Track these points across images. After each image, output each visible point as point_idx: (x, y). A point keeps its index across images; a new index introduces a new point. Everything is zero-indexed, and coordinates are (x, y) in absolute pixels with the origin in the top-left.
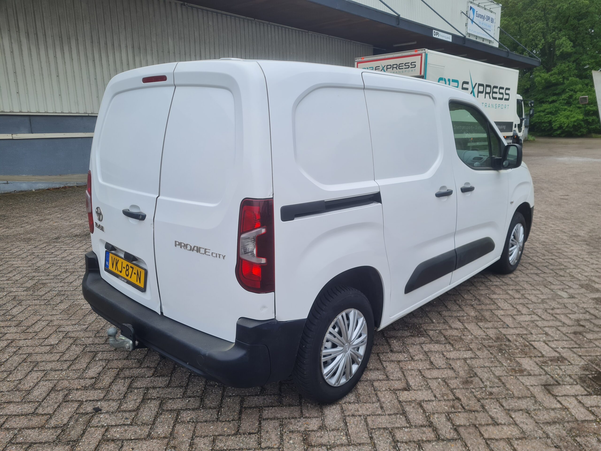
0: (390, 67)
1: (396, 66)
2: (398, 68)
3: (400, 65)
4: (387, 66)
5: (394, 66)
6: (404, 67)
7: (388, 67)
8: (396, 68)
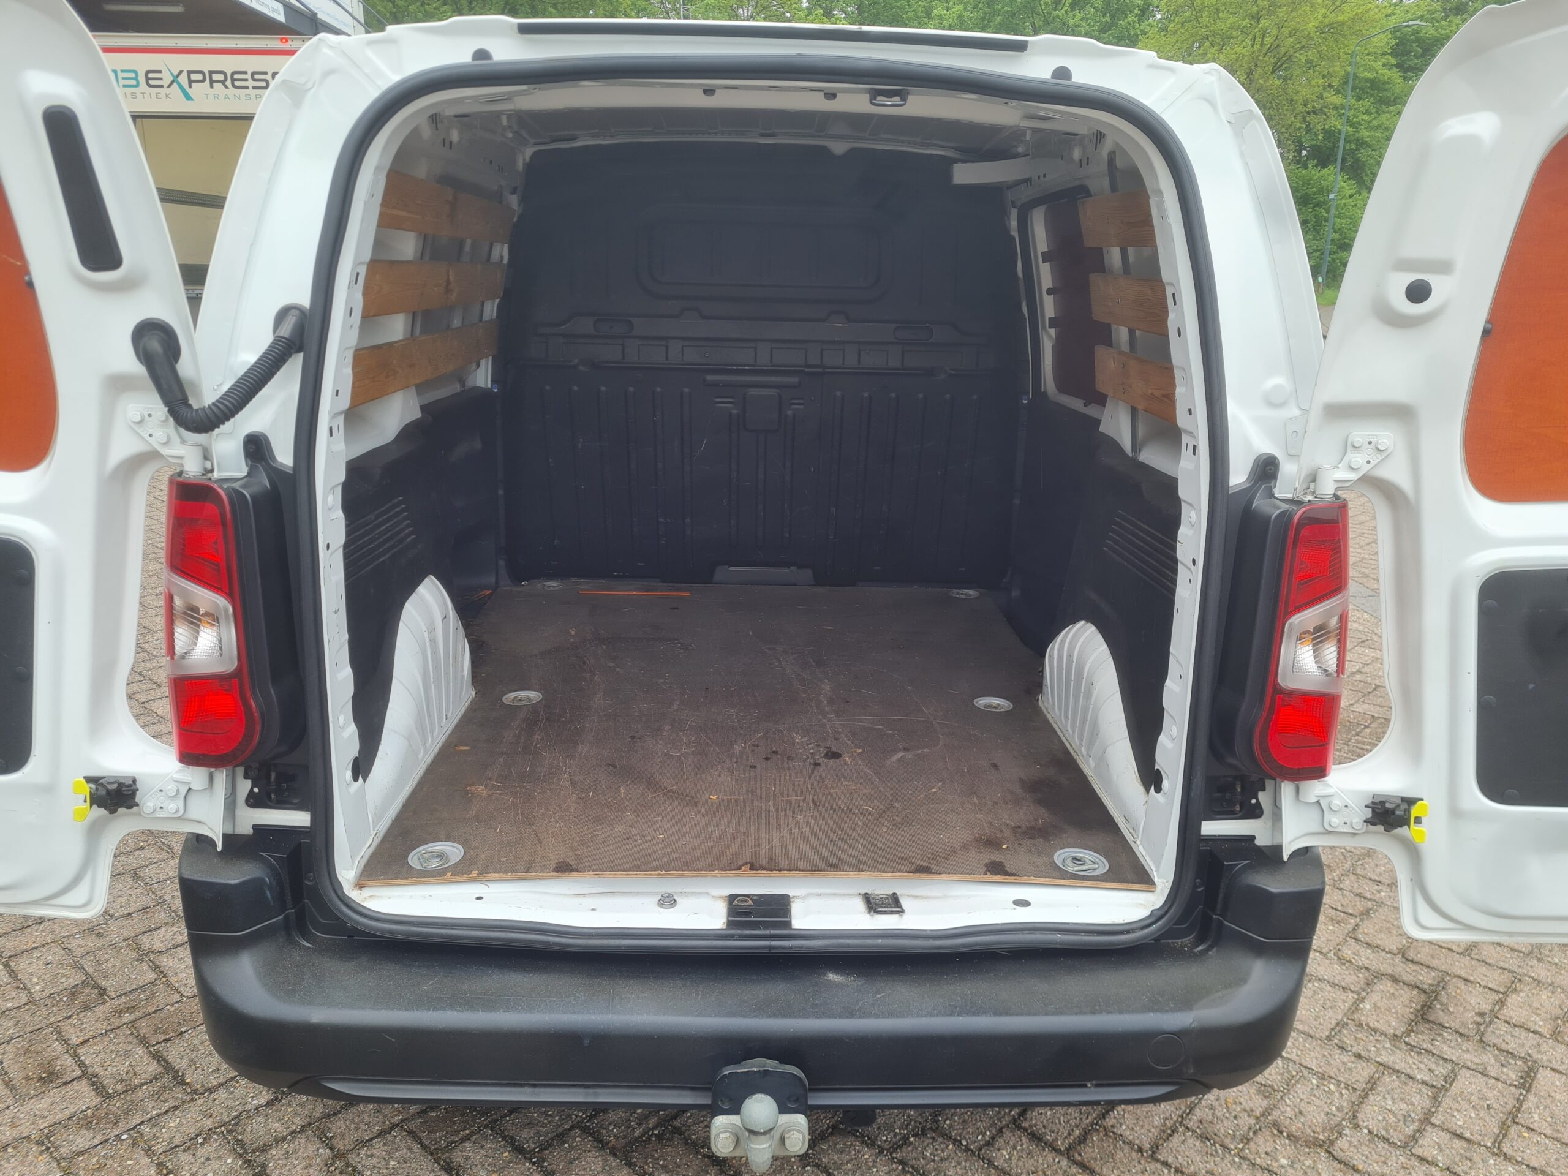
0: (200, 77)
1: (221, 77)
2: (229, 83)
3: (236, 76)
4: (189, 73)
5: (215, 77)
6: (251, 83)
7: (194, 77)
8: (223, 82)
